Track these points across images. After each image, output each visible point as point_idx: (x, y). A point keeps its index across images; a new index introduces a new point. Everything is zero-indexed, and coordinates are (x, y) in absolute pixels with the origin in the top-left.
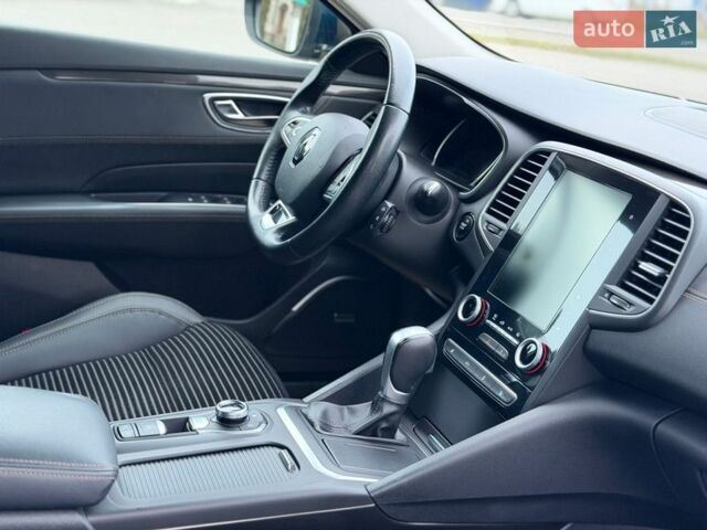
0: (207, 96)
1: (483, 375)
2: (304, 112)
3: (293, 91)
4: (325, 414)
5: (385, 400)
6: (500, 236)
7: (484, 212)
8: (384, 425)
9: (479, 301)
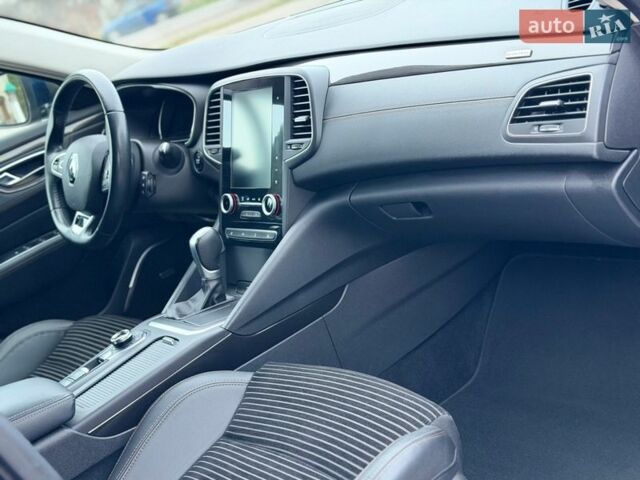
1: (255, 234)
2: (59, 151)
4: (178, 310)
5: (207, 281)
6: (220, 153)
7: (204, 145)
8: (216, 295)
9: (229, 196)
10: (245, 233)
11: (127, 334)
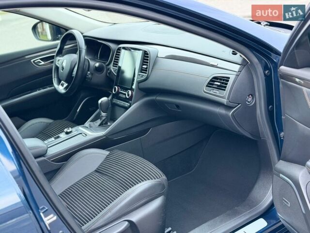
0: (32, 61)
1: (121, 103)
2: (60, 57)
3: (55, 51)
4: (90, 125)
5: (102, 116)
6: (117, 71)
7: (112, 67)
8: (104, 122)
11: (70, 130)
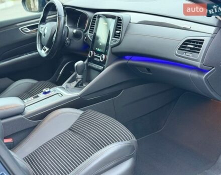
0: (20, 29)
1: (96, 66)
2: (43, 24)
3: (39, 21)
4: (67, 86)
5: (78, 78)
6: (92, 37)
7: (88, 33)
8: (80, 84)
9: (92, 52)
10: (94, 65)
11: (48, 90)
